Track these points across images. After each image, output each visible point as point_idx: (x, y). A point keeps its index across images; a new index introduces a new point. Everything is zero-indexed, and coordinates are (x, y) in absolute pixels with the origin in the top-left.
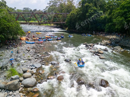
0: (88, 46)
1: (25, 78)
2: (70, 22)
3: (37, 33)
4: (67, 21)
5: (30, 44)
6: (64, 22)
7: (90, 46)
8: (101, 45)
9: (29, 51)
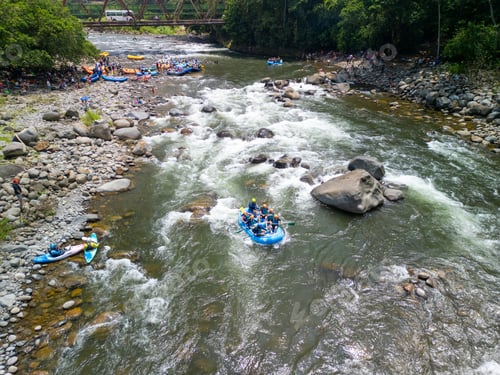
0: (272, 85)
1: (118, 128)
2: (236, 20)
3: (129, 56)
4: (227, 15)
5: (115, 81)
6: (220, 21)
7: (276, 85)
8: (307, 83)
9: (116, 94)
